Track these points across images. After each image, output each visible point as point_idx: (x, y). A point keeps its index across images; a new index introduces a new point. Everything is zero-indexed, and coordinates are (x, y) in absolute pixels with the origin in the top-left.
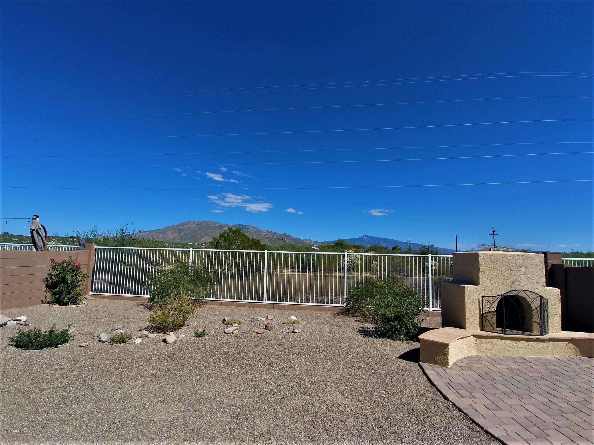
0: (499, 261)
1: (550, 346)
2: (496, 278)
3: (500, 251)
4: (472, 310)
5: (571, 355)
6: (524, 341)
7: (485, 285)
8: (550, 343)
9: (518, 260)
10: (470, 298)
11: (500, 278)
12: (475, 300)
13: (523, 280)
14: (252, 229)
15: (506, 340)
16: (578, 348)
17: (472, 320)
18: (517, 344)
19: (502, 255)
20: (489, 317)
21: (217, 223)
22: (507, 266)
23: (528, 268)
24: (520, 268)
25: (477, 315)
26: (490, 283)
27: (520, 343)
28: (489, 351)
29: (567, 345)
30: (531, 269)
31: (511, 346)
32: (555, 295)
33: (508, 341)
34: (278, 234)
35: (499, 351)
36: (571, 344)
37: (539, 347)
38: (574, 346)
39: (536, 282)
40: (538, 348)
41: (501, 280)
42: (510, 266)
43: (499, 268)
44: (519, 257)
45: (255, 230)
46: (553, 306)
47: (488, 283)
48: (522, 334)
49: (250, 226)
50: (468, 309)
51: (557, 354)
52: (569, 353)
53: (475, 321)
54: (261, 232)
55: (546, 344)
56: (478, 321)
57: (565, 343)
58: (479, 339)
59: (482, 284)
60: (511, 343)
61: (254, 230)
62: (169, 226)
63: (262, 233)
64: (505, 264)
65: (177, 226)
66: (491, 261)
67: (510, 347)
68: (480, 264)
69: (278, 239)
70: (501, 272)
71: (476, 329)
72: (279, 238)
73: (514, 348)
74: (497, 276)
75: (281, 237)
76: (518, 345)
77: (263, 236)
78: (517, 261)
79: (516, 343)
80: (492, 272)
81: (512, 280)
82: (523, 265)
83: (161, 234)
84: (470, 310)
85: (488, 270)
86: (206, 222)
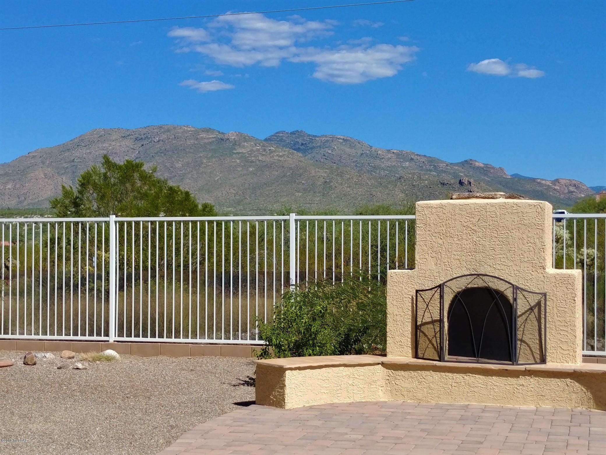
0: (455, 220)
1: (531, 386)
2: (448, 253)
3: (477, 197)
4: (398, 318)
5: (577, 405)
6: (478, 374)
7: (424, 268)
8: (532, 380)
9: (493, 216)
10: (396, 294)
11: (455, 253)
12: (404, 299)
13: (501, 256)
14: (342, 147)
15: (445, 372)
16: (591, 393)
17: (398, 338)
18: (464, 381)
19: (460, 207)
20: (429, 330)
21: (208, 131)
22: (470, 229)
23: (512, 231)
24: (496, 232)
25: (408, 328)
26: (436, 264)
27: (470, 378)
28: (410, 394)
29: (568, 385)
30: (517, 234)
31: (454, 384)
32: (566, 285)
33: (447, 374)
34: (442, 162)
35: (429, 393)
36: (577, 384)
37: (509, 386)
38: (583, 388)
39: (526, 260)
40: (506, 388)
41: (456, 257)
42: (474, 228)
43: (455, 234)
44: (494, 209)
45: (353, 151)
46: (559, 308)
47: (431, 264)
48: (476, 361)
49: (334, 139)
50: (392, 316)
51: (547, 402)
52: (573, 402)
53: (404, 340)
54: (377, 157)
55: (522, 380)
56: (409, 340)
57: (563, 380)
58: (394, 370)
59: (419, 267)
60: (453, 379)
61: (348, 150)
62: (35, 151)
63: (377, 162)
64: (465, 224)
65: (65, 148)
66: (438, 220)
67: (450, 387)
68: (417, 225)
69: (443, 184)
70: (458, 242)
71: (405, 354)
72: (447, 178)
73: (459, 388)
74: (450, 250)
75: (455, 176)
76: (467, 382)
77: (382, 173)
78: (491, 218)
79: (463, 378)
80: (440, 241)
81: (479, 257)
82: (502, 225)
83: (7, 183)
84: (394, 318)
85: (433, 237)
86: (168, 131)
